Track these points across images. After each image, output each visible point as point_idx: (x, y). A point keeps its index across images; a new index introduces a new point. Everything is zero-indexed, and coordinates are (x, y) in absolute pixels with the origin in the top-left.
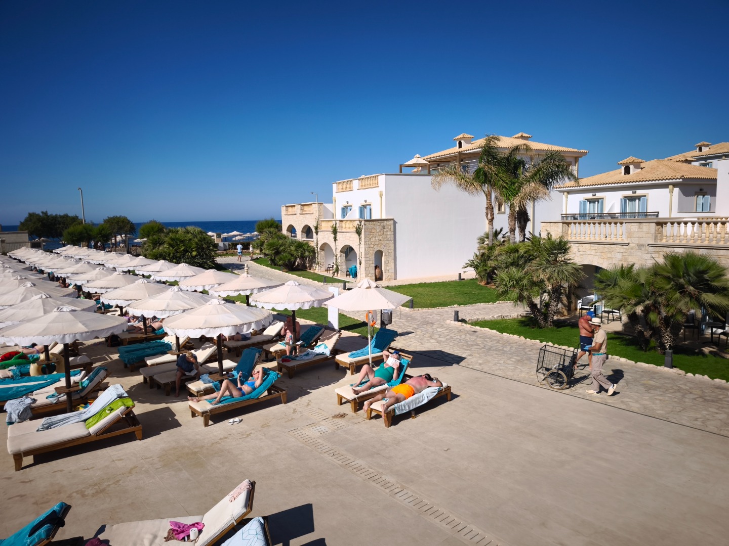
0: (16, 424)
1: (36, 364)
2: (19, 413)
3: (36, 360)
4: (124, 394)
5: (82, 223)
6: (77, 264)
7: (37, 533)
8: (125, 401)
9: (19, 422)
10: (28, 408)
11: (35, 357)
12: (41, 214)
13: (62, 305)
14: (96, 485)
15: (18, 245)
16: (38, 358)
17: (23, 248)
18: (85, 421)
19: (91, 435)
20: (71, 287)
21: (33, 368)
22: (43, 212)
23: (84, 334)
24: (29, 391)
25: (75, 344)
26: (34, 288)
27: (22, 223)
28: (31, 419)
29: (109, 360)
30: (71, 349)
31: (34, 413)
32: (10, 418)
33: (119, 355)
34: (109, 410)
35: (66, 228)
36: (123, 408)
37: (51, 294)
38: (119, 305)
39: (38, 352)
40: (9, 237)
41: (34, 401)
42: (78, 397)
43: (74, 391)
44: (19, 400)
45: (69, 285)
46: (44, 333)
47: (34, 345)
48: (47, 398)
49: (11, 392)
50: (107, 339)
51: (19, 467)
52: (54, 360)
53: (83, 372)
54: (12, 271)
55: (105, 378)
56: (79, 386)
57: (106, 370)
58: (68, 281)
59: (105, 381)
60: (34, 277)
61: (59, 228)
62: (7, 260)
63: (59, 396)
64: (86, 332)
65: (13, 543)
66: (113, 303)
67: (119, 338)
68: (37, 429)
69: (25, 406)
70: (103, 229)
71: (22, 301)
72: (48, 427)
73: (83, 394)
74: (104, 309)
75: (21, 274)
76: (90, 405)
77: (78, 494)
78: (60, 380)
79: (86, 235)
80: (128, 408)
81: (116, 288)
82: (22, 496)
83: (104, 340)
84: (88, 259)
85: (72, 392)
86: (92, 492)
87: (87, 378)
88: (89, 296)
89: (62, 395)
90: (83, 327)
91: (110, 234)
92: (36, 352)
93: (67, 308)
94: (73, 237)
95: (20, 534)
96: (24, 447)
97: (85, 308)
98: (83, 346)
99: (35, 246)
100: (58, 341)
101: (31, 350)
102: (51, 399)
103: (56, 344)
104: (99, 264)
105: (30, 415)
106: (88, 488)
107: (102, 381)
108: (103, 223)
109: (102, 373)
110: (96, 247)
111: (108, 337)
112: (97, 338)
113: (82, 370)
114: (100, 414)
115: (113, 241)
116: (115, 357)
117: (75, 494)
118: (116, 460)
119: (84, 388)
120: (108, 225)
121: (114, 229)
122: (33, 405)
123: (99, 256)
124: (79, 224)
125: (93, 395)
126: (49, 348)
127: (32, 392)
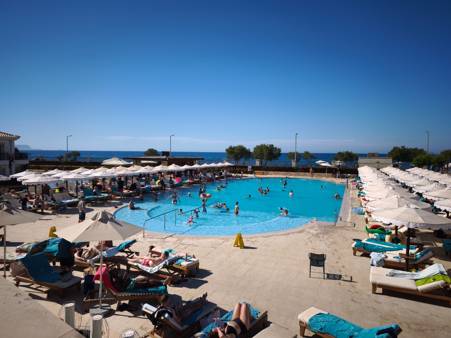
0: (375, 267)
1: (389, 236)
2: (377, 261)
3: (389, 233)
4: (444, 272)
5: (426, 153)
6: (420, 179)
7: (381, 335)
8: (445, 277)
9: (376, 266)
10: (383, 260)
11: (389, 231)
12: (401, 148)
13: (410, 204)
14: (418, 324)
15: (386, 165)
16: (391, 233)
17: (389, 167)
18: (416, 280)
19: (418, 291)
20: (414, 193)
21: (387, 237)
22: (402, 147)
23: (422, 225)
24: (384, 250)
25: (413, 230)
26: (393, 191)
27: (389, 153)
28: (383, 267)
29: (435, 246)
30: (411, 232)
31: (385, 264)
32: (372, 262)
33: (443, 244)
34: (433, 279)
35: (415, 157)
36: (442, 281)
37: (404, 196)
38: (447, 210)
39: (391, 229)
40: (382, 161)
41: (387, 257)
42: (412, 263)
43: (411, 259)
44: (379, 253)
45: (414, 192)
46: (398, 218)
48: (394, 258)
49: (374, 248)
50: (435, 231)
51: (374, 292)
52: (400, 236)
53: (417, 249)
54: (382, 179)
55: (432, 257)
56: (414, 256)
57: (433, 252)
58: (413, 189)
59: (432, 259)
60: (394, 184)
61: (410, 156)
62: (380, 173)
63: (401, 259)
64: (423, 224)
65: (368, 334)
66: (443, 208)
67: (444, 232)
68: (386, 274)
69: (381, 258)
70: (440, 158)
71: (386, 197)
72: (393, 275)
73: (416, 263)
75: (387, 182)
76: (420, 271)
77: (406, 324)
78: (402, 250)
79: (428, 161)
80: (447, 283)
81: (446, 198)
82: (374, 309)
83: (433, 231)
84: (427, 177)
85: (409, 259)
86: (415, 328)
87: (419, 253)
89: (403, 259)
90: (422, 220)
91: (445, 161)
92: (390, 228)
93: (413, 206)
94: (419, 162)
95: (372, 330)
96: (379, 281)
97: (423, 208)
98: (418, 232)
99: (395, 166)
100: (405, 225)
101: (387, 227)
102: (396, 259)
103: (403, 226)
104: (435, 181)
105: (383, 264)
106: (413, 324)
107: (429, 258)
108: (440, 154)
109: (430, 253)
111: (436, 231)
112: (430, 229)
113: (416, 248)
114: (426, 280)
115: (446, 166)
116: (440, 245)
117: (404, 324)
118: (434, 315)
119: (417, 259)
120: (443, 156)
121: (448, 158)
122: (386, 259)
123: (435, 176)
124: (424, 154)
125: (422, 265)
127: (386, 251)
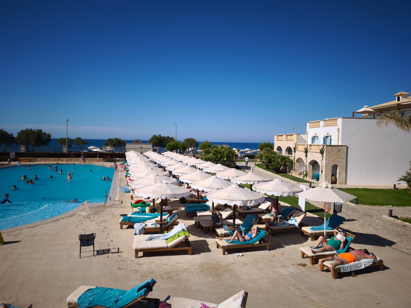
0: (137, 235)
1: (149, 207)
2: (139, 230)
3: (149, 205)
4: (185, 229)
5: (175, 141)
6: (171, 160)
7: (140, 291)
8: (185, 233)
9: (139, 235)
10: (143, 228)
11: (149, 204)
12: (158, 136)
13: (163, 180)
14: (168, 273)
15: (147, 150)
16: (150, 205)
17: (149, 152)
18: (167, 239)
19: (168, 247)
20: (167, 171)
21: (147, 209)
22: (159, 135)
23: (170, 195)
24: (144, 220)
25: (166, 200)
26: (152, 170)
27: (150, 140)
28: (144, 234)
29: (180, 210)
30: (164, 202)
31: (146, 231)
32: (136, 232)
33: (185, 208)
34: (178, 236)
35: (168, 143)
36: (184, 236)
37: (159, 174)
38: (187, 183)
39: (150, 202)
40: (145, 146)
41: (146, 225)
42: (165, 226)
43: (163, 223)
44: (140, 224)
45: (167, 170)
46: (154, 192)
47: (149, 198)
48: (152, 225)
49: (137, 219)
50: (181, 199)
51: (137, 257)
52: (156, 207)
53: (168, 214)
54: (144, 162)
55: (177, 219)
56: (165, 221)
57: (178, 215)
58: (166, 169)
59: (177, 221)
60: (152, 165)
61: (165, 143)
62: (143, 156)
63: (157, 225)
64: (171, 195)
65: (130, 294)
66: (184, 181)
67: (186, 199)
68: (146, 239)
69: (142, 227)
70: (184, 144)
71: (146, 176)
72: (150, 239)
73: (167, 225)
74: (181, 184)
75: (147, 163)
76: (170, 231)
77: (160, 276)
78: (158, 217)
79: (176, 147)
80: (186, 237)
81: (187, 174)
82: (136, 271)
83: (179, 199)
84: (175, 158)
85: (162, 224)
86: (166, 277)
87: (169, 218)
88: (174, 177)
89: (158, 224)
90: (170, 191)
91: (187, 147)
92: (149, 201)
93: (164, 182)
94: (170, 147)
95: (133, 290)
96: (140, 247)
97: (172, 182)
98: (169, 201)
99: (154, 150)
100: (159, 197)
101: (148, 200)
102: (153, 226)
103: (158, 199)
104: (180, 161)
105: (144, 232)
106: (164, 274)
107: (176, 220)
108: (184, 141)
109: (176, 216)
110: (180, 153)
111: (181, 198)
112: (176, 198)
113: (168, 213)
114: (173, 237)
115: (188, 150)
116: (183, 209)
117: (158, 276)
118: (178, 263)
119: (168, 223)
120: (186, 142)
121: (189, 144)
122: (146, 227)
123: (180, 157)
124: (174, 141)
125: (171, 227)
126: (155, 200)
127: (146, 221)
